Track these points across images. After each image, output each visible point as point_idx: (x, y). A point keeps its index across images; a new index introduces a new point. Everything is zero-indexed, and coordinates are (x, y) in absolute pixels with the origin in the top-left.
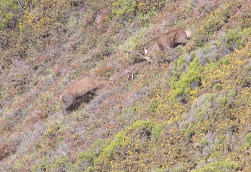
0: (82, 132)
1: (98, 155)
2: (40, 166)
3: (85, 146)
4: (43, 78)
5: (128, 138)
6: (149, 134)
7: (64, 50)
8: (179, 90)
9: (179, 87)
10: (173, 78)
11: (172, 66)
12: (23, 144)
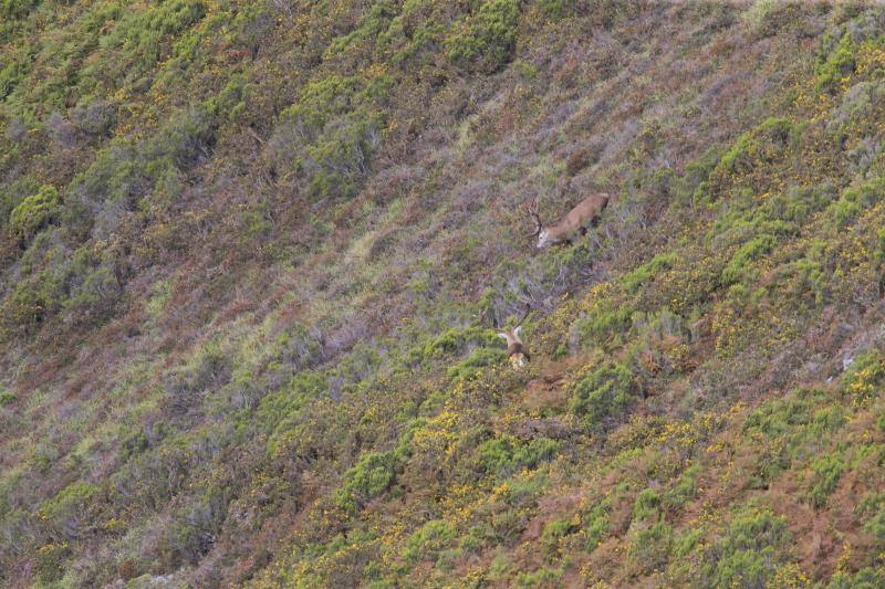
0: (692, 133)
1: (713, 167)
2: (632, 181)
3: (695, 153)
4: (637, 56)
5: (756, 142)
6: (785, 137)
7: (666, 18)
8: (825, 77)
9: (826, 72)
10: (818, 60)
11: (816, 44)
12: (608, 148)
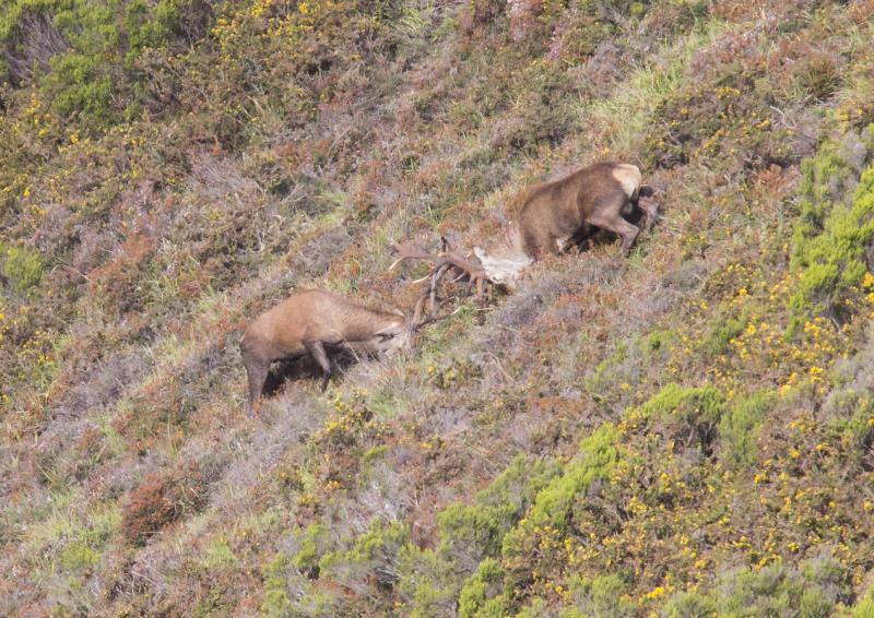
0: (455, 430)
1: (516, 518)
2: (296, 561)
3: (467, 481)
4: (311, 226)
5: (629, 451)
6: (707, 437)
7: (388, 120)
8: (819, 273)
9: (821, 260)
10: (800, 226)
11: (795, 181)
12: (230, 475)
